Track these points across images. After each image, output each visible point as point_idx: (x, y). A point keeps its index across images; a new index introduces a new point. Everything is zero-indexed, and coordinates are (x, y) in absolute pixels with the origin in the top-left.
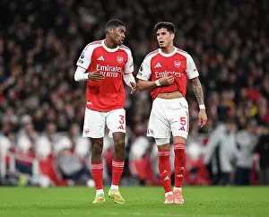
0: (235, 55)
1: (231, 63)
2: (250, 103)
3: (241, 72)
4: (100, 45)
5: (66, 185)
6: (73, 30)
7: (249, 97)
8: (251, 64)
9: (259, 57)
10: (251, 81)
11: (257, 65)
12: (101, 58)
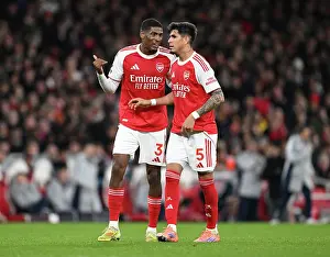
0: (239, 54)
1: (233, 64)
2: (258, 116)
3: (246, 75)
4: (133, 51)
5: (22, 220)
6: (29, 20)
7: (256, 108)
8: (260, 66)
9: (270, 57)
10: (258, 87)
11: (267, 67)
12: (136, 67)
